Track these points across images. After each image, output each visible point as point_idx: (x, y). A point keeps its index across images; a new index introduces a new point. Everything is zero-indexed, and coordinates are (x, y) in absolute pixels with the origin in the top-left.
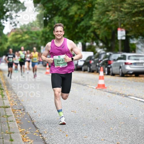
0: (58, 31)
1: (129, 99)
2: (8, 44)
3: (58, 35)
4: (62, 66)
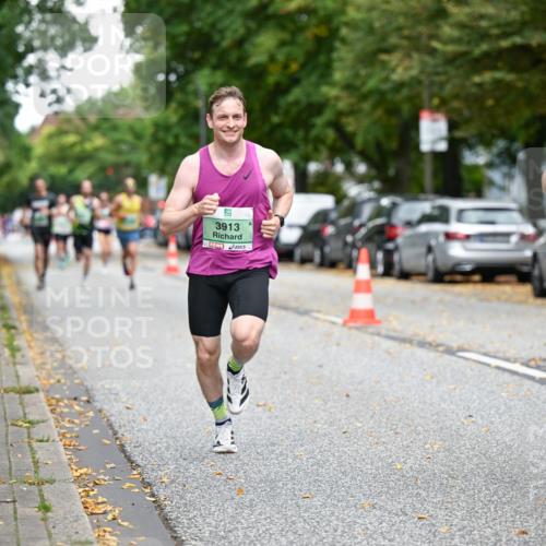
0: (225, 117)
1: (461, 360)
2: (33, 166)
3: (225, 129)
4: (230, 245)
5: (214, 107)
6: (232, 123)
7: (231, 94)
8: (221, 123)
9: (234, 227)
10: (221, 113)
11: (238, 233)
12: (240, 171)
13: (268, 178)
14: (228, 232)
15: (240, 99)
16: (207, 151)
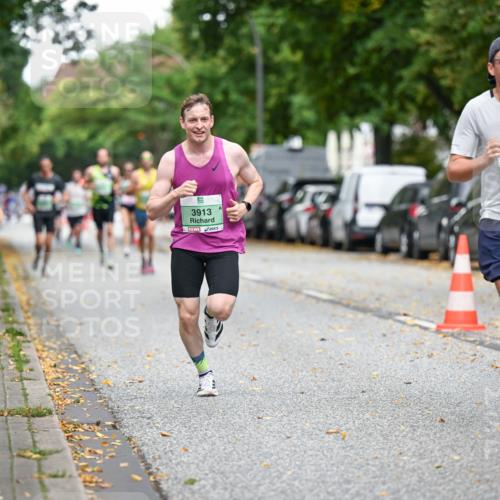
0: (194, 120)
4: (206, 228)
5: (186, 111)
6: (200, 124)
7: (200, 100)
8: (191, 125)
9: (207, 212)
10: (191, 117)
11: (210, 217)
12: (209, 163)
13: (234, 170)
14: (204, 217)
15: (207, 104)
16: (181, 149)
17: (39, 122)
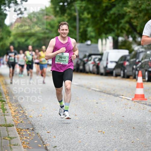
4: (63, 63)
5: (60, 27)
7: (65, 24)
9: (64, 58)
10: (62, 29)
11: (65, 60)
13: (73, 46)
14: (62, 59)
15: (68, 25)
16: (58, 38)
17: (10, 36)
